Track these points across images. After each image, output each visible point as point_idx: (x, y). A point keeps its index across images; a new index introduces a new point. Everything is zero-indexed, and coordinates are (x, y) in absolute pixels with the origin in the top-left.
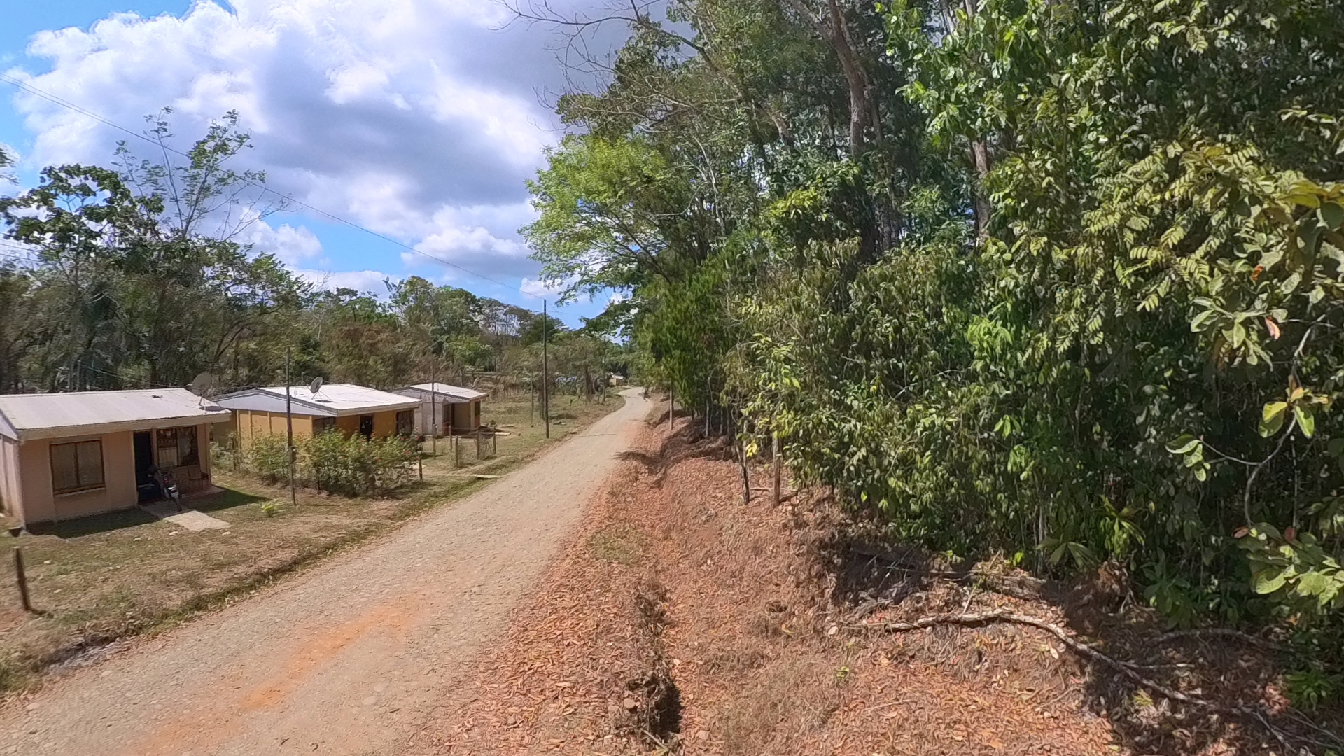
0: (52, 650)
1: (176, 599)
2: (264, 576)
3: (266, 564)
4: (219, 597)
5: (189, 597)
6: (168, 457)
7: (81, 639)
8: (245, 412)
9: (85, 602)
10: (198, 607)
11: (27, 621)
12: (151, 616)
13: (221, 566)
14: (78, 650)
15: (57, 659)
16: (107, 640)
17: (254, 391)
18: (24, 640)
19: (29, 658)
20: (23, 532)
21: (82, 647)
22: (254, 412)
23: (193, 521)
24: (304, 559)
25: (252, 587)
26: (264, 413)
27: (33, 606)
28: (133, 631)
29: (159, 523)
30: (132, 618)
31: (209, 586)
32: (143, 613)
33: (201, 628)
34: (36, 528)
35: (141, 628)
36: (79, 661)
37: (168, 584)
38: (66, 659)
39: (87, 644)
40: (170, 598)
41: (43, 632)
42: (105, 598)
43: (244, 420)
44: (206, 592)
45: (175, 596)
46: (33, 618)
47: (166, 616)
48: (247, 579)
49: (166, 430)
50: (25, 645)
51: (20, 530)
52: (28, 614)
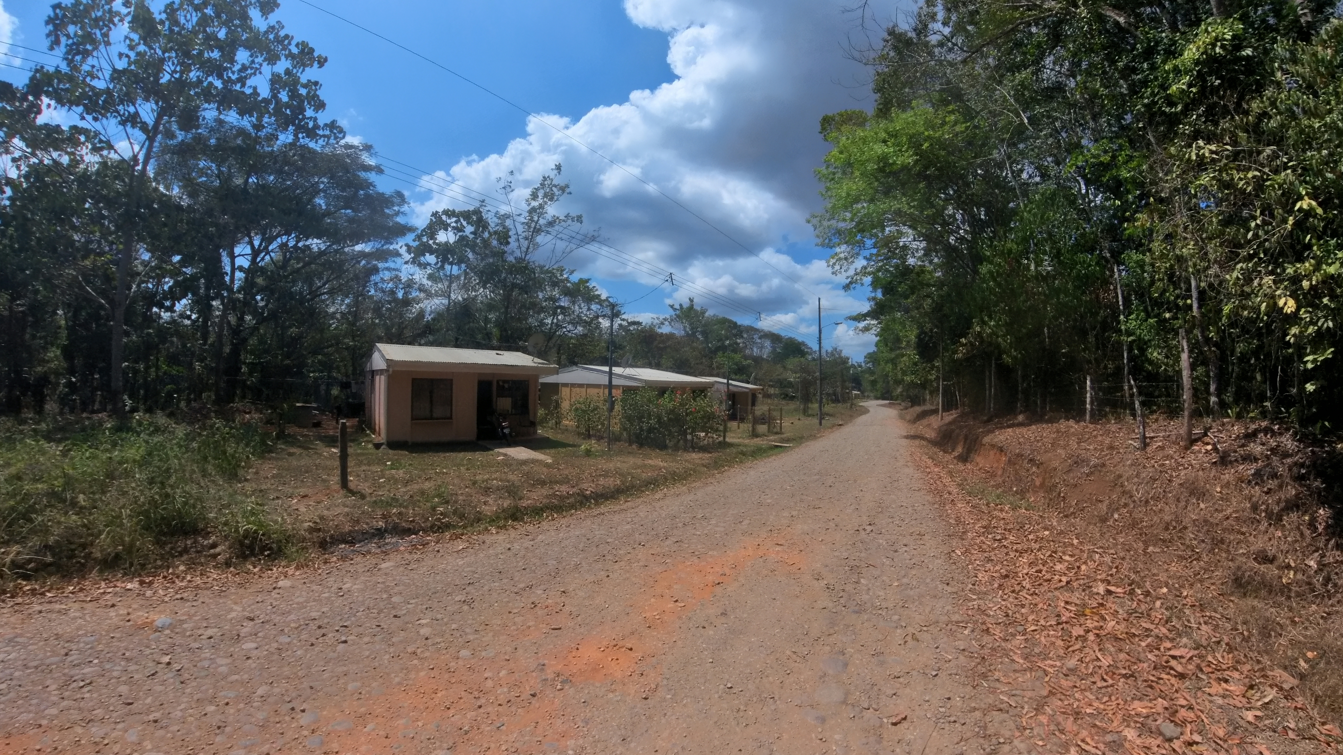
0: (347, 528)
1: (491, 506)
2: (587, 498)
3: (589, 488)
4: (537, 512)
5: (505, 505)
6: (504, 404)
7: (381, 524)
8: (566, 385)
9: (402, 492)
10: (514, 517)
11: (340, 497)
12: (462, 516)
13: (543, 483)
14: (374, 535)
15: (350, 539)
16: (408, 532)
17: (574, 368)
18: (326, 513)
19: (319, 530)
20: (383, 447)
21: (380, 533)
22: (573, 385)
23: (520, 453)
24: (628, 489)
25: (572, 506)
26: (581, 386)
27: (352, 485)
28: (439, 528)
29: (491, 452)
30: (442, 514)
31: (528, 499)
32: (455, 512)
33: (513, 535)
34: (394, 445)
35: (448, 526)
36: (372, 547)
37: (487, 491)
38: (360, 542)
39: (386, 531)
40: (485, 503)
41: (346, 509)
42: (422, 493)
43: (565, 392)
44: (525, 503)
45: (491, 502)
46: (346, 497)
47: (479, 520)
48: (568, 498)
49: (504, 382)
50: (322, 518)
51: (382, 444)
52: (343, 492)
